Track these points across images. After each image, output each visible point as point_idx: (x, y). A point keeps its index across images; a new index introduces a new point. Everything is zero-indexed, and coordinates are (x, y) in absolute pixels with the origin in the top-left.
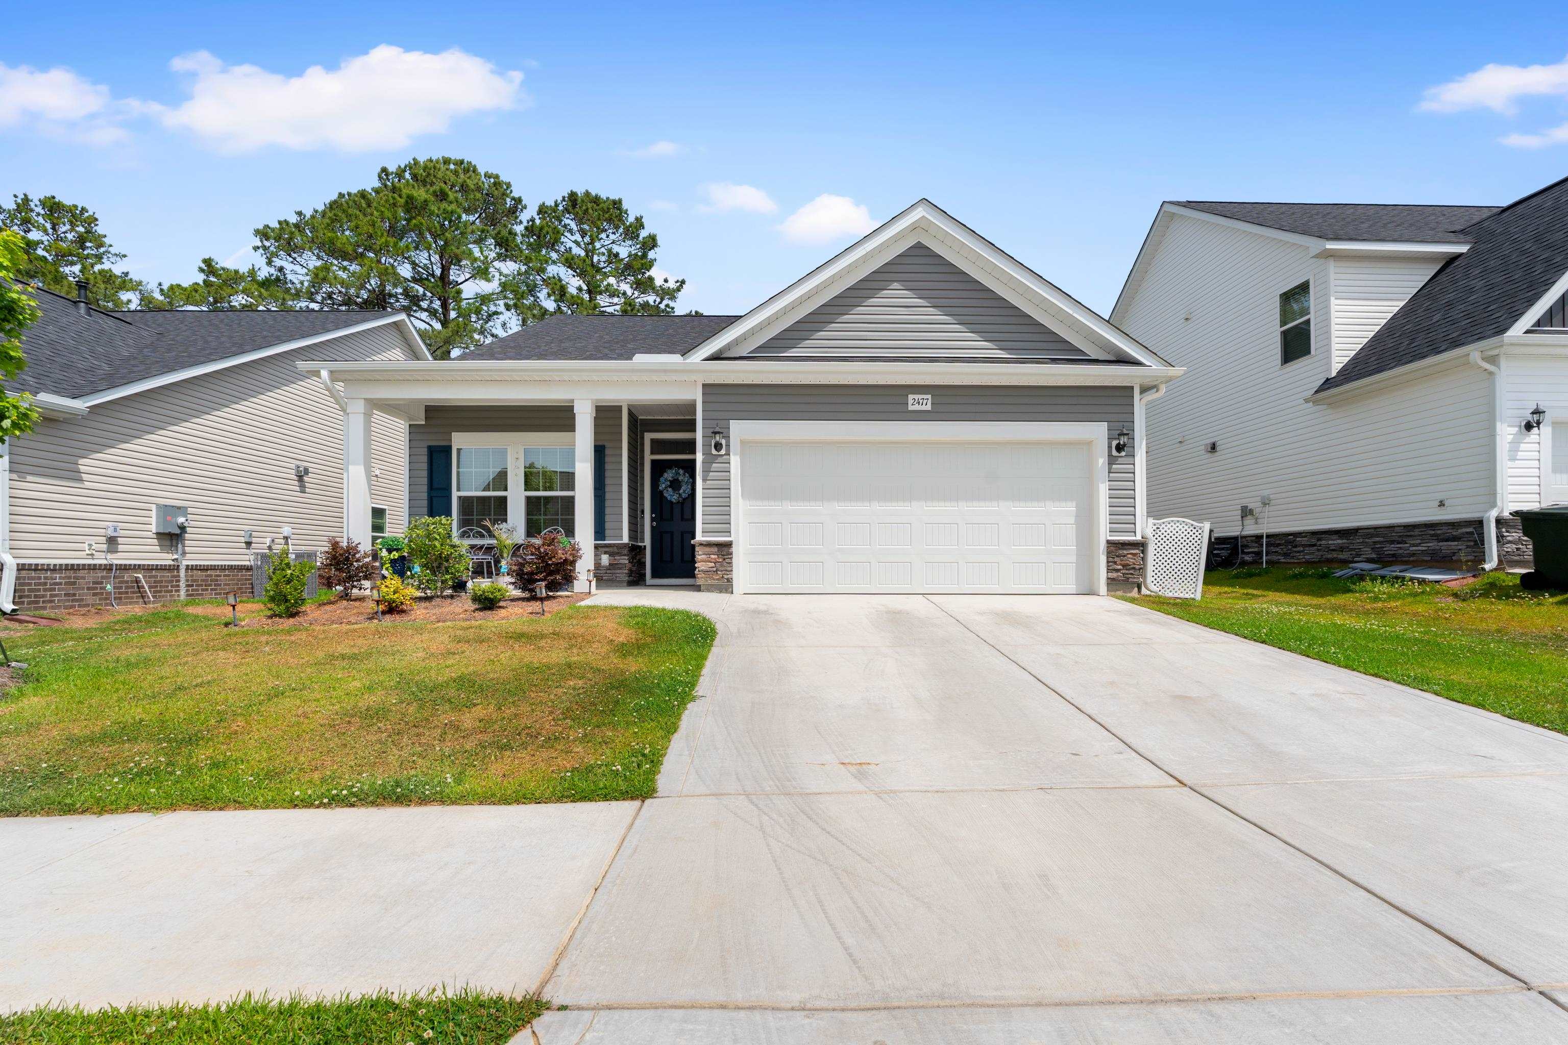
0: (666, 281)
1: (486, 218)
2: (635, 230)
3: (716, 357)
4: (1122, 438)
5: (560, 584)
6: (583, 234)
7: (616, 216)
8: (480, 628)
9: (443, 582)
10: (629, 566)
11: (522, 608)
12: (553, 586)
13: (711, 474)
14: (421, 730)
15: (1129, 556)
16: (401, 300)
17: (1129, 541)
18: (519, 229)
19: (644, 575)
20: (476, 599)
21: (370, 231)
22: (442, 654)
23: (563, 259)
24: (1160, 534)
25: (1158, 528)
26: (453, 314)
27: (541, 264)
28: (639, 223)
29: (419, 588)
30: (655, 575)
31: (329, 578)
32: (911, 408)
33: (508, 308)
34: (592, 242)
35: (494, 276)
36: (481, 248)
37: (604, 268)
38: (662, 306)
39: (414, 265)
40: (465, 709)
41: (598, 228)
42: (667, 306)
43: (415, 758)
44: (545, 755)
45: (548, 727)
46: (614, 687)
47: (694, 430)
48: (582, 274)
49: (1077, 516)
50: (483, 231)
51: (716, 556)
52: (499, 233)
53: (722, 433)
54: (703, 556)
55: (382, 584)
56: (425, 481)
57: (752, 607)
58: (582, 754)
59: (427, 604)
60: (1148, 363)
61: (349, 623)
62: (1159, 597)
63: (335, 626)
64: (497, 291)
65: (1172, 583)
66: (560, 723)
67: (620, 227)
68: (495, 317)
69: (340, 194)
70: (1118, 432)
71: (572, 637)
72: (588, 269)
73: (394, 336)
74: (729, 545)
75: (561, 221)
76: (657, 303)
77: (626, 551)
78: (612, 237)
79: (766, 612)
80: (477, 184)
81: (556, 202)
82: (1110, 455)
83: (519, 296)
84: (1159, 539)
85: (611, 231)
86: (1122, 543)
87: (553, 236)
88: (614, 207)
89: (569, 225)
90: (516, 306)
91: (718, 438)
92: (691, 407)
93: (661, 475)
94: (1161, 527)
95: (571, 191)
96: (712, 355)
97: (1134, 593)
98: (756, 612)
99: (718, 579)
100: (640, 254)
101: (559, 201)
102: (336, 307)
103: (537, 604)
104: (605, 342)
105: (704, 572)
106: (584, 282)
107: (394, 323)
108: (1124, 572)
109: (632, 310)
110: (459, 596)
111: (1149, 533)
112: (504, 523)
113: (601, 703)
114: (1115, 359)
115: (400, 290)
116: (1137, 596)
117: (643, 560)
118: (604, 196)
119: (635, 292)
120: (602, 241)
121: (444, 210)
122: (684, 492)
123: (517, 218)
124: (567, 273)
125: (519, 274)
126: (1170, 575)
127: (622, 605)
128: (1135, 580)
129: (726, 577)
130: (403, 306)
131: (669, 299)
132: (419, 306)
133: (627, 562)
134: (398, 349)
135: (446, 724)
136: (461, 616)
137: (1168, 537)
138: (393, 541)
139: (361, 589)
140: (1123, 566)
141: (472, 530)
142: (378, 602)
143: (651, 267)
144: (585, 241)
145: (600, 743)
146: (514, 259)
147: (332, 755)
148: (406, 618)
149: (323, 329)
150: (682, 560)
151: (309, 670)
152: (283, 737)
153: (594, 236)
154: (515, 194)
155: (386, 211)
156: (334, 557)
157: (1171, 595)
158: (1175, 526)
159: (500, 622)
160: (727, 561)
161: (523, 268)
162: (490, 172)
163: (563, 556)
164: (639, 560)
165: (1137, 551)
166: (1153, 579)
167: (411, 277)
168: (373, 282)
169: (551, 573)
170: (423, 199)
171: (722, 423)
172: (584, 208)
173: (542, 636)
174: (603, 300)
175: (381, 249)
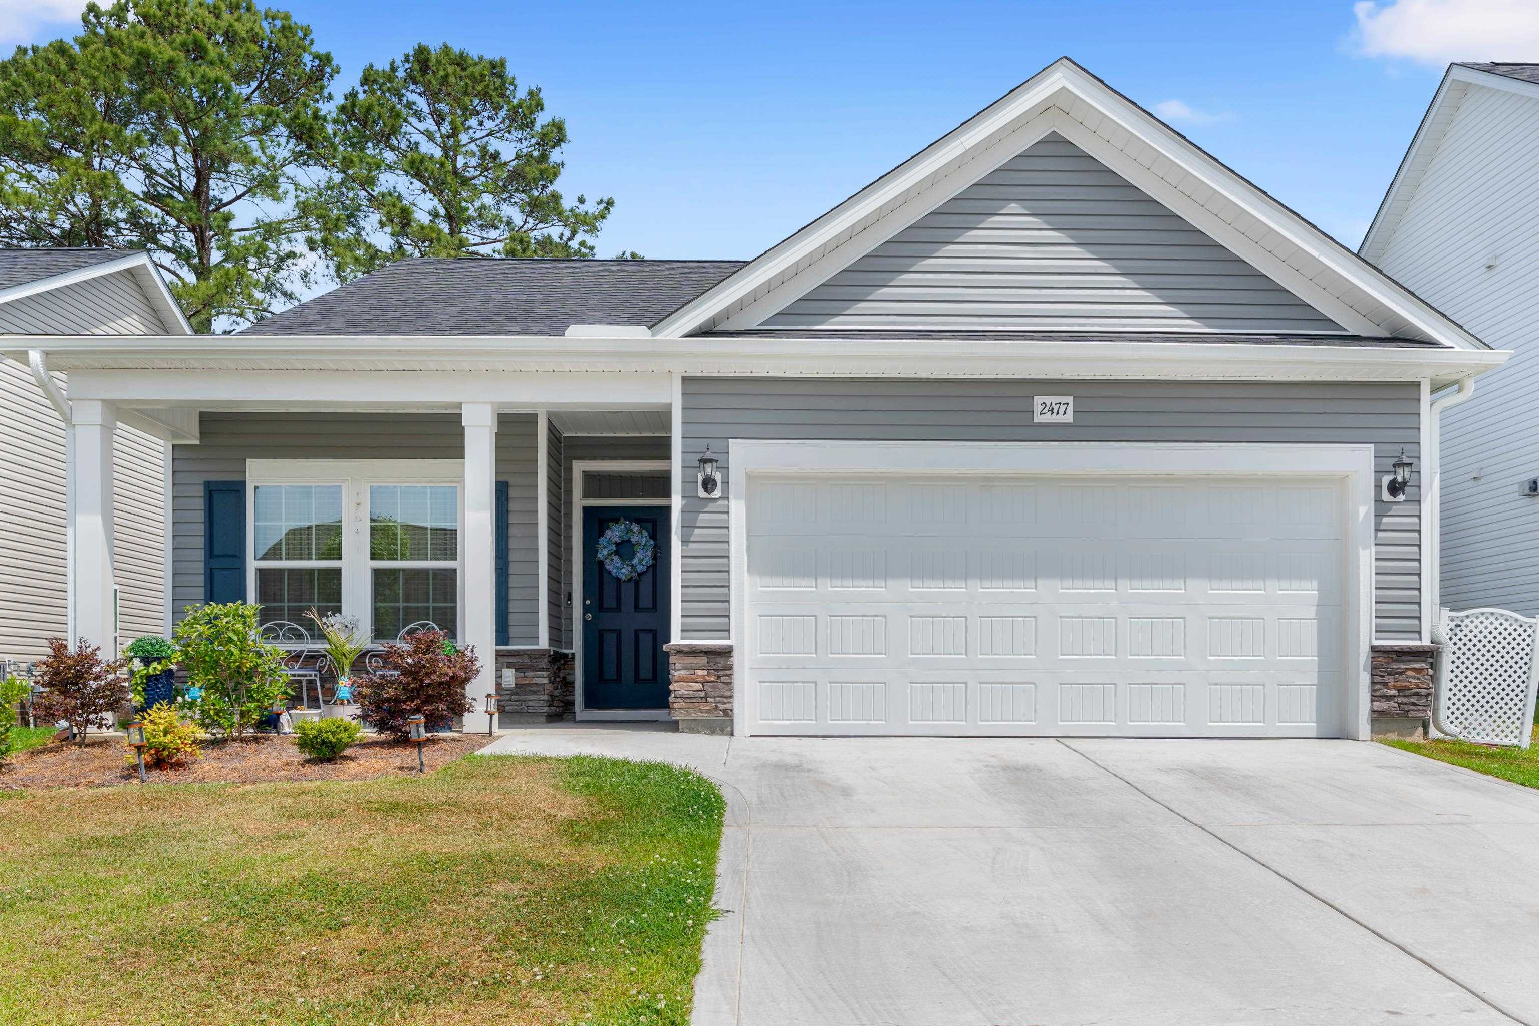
0: (581, 201)
1: (270, 88)
2: (527, 112)
3: (706, 331)
4: (1400, 471)
5: (442, 718)
6: (439, 119)
7: (496, 89)
8: (319, 792)
9: (243, 715)
10: (549, 688)
11: (382, 759)
12: (434, 722)
13: (697, 531)
14: (263, 968)
15: (1409, 673)
16: (126, 232)
17: (1409, 647)
18: (328, 109)
19: (572, 703)
20: (304, 744)
21: (73, 111)
22: (268, 838)
23: (405, 162)
24: (1461, 635)
25: (1458, 626)
26: (216, 256)
27: (370, 171)
28: (535, 102)
29: (203, 725)
30: (590, 703)
31: (50, 707)
32: (1038, 419)
33: (312, 245)
34: (454, 133)
35: (286, 193)
36: (260, 141)
37: (474, 178)
38: (574, 245)
39: (149, 172)
40: (328, 932)
41: (465, 109)
42: (582, 244)
43: (264, 1017)
44: (485, 1011)
45: (477, 963)
46: (574, 894)
47: (668, 457)
48: (437, 190)
49: (1319, 605)
50: (269, 114)
51: (705, 672)
52: (296, 117)
53: (717, 461)
54: (683, 672)
55: (144, 718)
56: (200, 542)
57: (774, 758)
58: (549, 1010)
59: (217, 753)
60: (1447, 343)
61: (91, 784)
62: (1460, 743)
63: (67, 790)
64: (292, 216)
65: (1481, 720)
66: (496, 955)
67: (502, 107)
68: (290, 261)
69: (19, 48)
70: (1394, 461)
71: (481, 809)
72: (449, 179)
73: (127, 294)
74: (727, 652)
75: (400, 97)
76: (565, 238)
77: (544, 663)
78: (489, 125)
79: (798, 768)
80: (252, 29)
81: (392, 64)
82: (1378, 501)
83: (331, 226)
84: (1460, 644)
85: (486, 114)
86: (1396, 652)
87: (389, 122)
88: (493, 73)
89: (414, 103)
90: (325, 243)
91: (709, 470)
92: (662, 417)
93: (601, 534)
94: (1463, 625)
95: (419, 45)
96: (700, 327)
97: (1417, 737)
98: (781, 768)
99: (708, 712)
100: (536, 154)
101: (398, 62)
102: (15, 242)
103: (407, 752)
104: (495, 305)
105: (685, 698)
106: (441, 202)
107: (129, 271)
108: (1400, 700)
109: (524, 251)
110: (267, 739)
111: (1443, 633)
112: (337, 615)
113: (559, 923)
114: (1388, 335)
115: (121, 215)
116: (1422, 741)
117: (569, 678)
118: (474, 53)
119: (530, 220)
120: (471, 131)
121: (203, 76)
122: (640, 561)
123: (322, 88)
124: (412, 187)
125: (329, 188)
126: (1478, 706)
127: (553, 755)
128: (1420, 715)
129: (721, 707)
130: (131, 242)
131: (586, 232)
132: (156, 242)
133: (546, 681)
134: (135, 316)
135: (303, 959)
136: (282, 772)
137: (1475, 641)
138: (152, 645)
139: (100, 726)
140: (1399, 691)
141: (281, 626)
142: (139, 749)
143: (555, 176)
144: (444, 131)
145: (574, 991)
146: (319, 160)
147: (119, 1010)
148: (187, 776)
149: (10, 280)
150: (637, 679)
151: (44, 865)
152: (28, 980)
153: (458, 123)
154: (320, 48)
155: (102, 77)
156: (57, 673)
157: (1478, 739)
158: (1487, 623)
159: (352, 783)
160: (723, 679)
161: (338, 178)
162: (273, 9)
163: (449, 671)
164: (564, 678)
165: (1423, 665)
166: (1449, 713)
167: (144, 193)
168: (79, 200)
169: (428, 700)
170: (166, 57)
171: (716, 445)
172: (441, 73)
173: (431, 808)
174: (471, 235)
175: (93, 143)
